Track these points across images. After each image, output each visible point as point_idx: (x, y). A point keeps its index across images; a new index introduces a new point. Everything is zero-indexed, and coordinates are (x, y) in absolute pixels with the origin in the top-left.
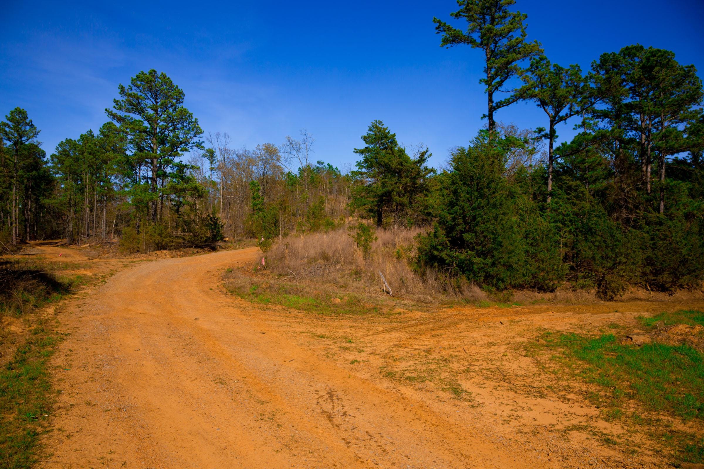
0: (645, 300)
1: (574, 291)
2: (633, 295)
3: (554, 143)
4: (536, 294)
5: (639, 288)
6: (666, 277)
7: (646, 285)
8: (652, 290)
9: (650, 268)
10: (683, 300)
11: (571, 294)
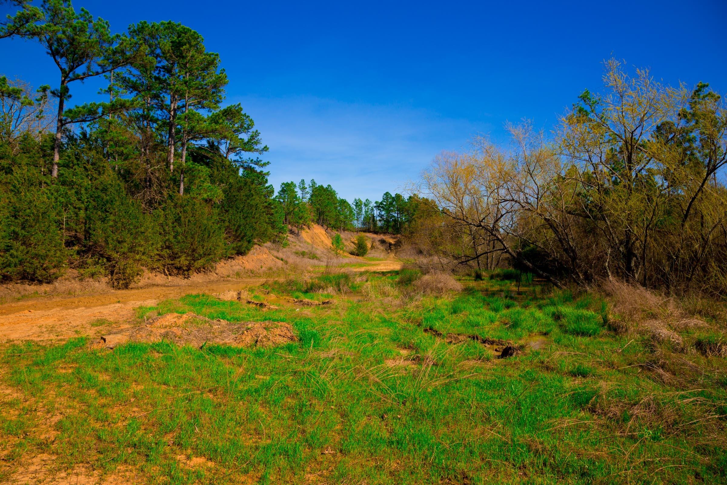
0: (162, 286)
1: (81, 280)
2: (150, 281)
3: (65, 104)
4: (27, 287)
5: (158, 274)
6: (183, 261)
7: (164, 270)
8: (170, 275)
9: (168, 252)
10: (199, 283)
11: (76, 285)
